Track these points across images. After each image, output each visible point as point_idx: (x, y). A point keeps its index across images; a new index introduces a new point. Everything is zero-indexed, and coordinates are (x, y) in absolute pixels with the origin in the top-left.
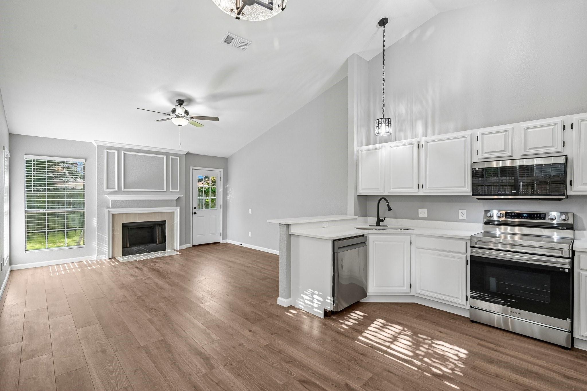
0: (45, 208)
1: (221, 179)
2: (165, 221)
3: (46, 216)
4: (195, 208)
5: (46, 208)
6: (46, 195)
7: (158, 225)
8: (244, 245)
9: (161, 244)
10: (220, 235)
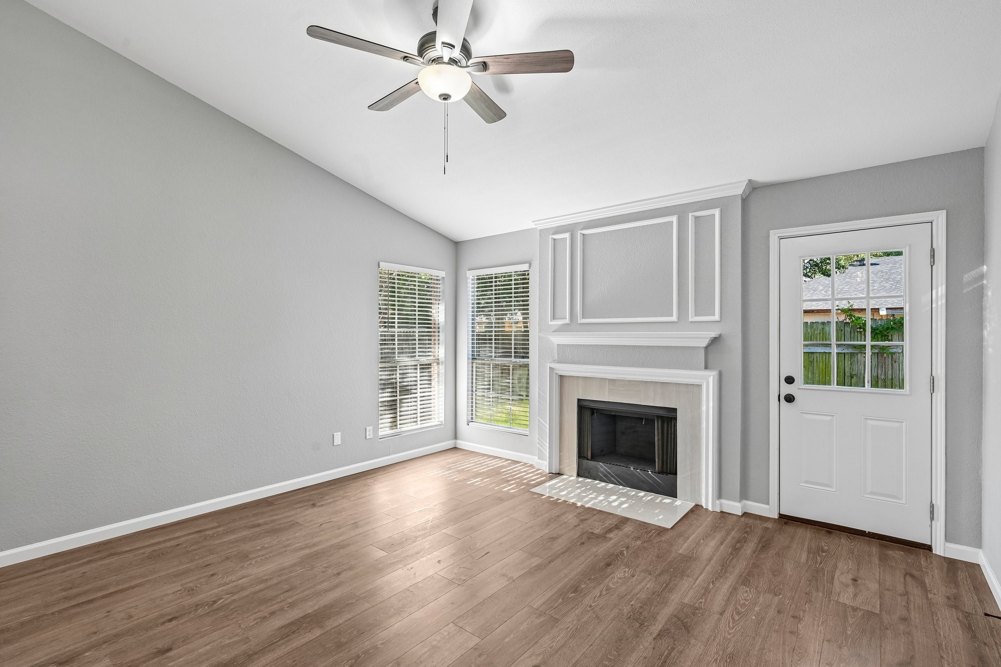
1: (933, 256)
2: (675, 410)
4: (790, 380)
7: (658, 417)
9: (664, 476)
10: (932, 513)
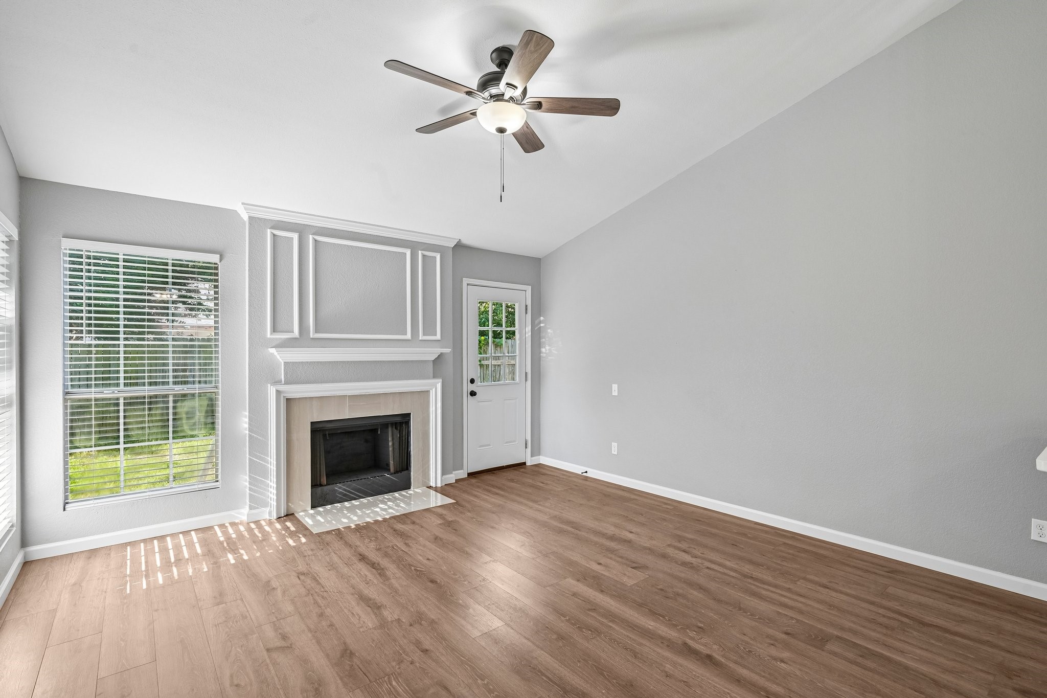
0: (118, 385)
1: (526, 309)
2: (409, 415)
3: (121, 408)
5: (122, 385)
6: (122, 349)
7: (392, 424)
8: (593, 473)
9: (399, 474)
10: (526, 444)
